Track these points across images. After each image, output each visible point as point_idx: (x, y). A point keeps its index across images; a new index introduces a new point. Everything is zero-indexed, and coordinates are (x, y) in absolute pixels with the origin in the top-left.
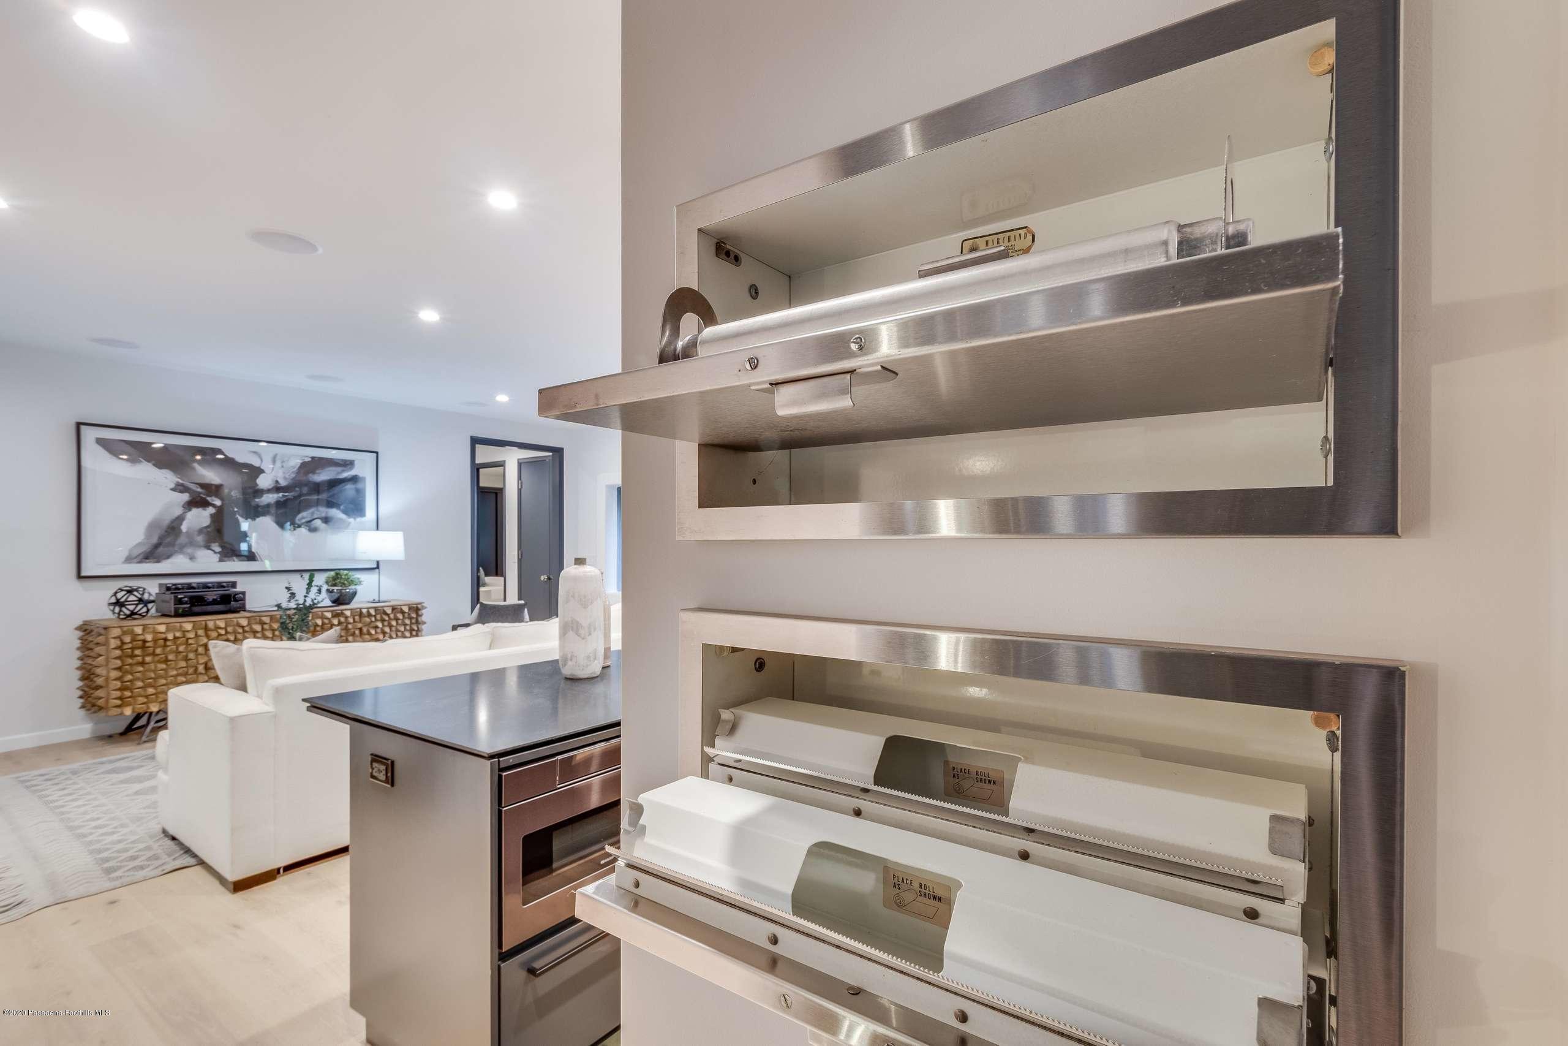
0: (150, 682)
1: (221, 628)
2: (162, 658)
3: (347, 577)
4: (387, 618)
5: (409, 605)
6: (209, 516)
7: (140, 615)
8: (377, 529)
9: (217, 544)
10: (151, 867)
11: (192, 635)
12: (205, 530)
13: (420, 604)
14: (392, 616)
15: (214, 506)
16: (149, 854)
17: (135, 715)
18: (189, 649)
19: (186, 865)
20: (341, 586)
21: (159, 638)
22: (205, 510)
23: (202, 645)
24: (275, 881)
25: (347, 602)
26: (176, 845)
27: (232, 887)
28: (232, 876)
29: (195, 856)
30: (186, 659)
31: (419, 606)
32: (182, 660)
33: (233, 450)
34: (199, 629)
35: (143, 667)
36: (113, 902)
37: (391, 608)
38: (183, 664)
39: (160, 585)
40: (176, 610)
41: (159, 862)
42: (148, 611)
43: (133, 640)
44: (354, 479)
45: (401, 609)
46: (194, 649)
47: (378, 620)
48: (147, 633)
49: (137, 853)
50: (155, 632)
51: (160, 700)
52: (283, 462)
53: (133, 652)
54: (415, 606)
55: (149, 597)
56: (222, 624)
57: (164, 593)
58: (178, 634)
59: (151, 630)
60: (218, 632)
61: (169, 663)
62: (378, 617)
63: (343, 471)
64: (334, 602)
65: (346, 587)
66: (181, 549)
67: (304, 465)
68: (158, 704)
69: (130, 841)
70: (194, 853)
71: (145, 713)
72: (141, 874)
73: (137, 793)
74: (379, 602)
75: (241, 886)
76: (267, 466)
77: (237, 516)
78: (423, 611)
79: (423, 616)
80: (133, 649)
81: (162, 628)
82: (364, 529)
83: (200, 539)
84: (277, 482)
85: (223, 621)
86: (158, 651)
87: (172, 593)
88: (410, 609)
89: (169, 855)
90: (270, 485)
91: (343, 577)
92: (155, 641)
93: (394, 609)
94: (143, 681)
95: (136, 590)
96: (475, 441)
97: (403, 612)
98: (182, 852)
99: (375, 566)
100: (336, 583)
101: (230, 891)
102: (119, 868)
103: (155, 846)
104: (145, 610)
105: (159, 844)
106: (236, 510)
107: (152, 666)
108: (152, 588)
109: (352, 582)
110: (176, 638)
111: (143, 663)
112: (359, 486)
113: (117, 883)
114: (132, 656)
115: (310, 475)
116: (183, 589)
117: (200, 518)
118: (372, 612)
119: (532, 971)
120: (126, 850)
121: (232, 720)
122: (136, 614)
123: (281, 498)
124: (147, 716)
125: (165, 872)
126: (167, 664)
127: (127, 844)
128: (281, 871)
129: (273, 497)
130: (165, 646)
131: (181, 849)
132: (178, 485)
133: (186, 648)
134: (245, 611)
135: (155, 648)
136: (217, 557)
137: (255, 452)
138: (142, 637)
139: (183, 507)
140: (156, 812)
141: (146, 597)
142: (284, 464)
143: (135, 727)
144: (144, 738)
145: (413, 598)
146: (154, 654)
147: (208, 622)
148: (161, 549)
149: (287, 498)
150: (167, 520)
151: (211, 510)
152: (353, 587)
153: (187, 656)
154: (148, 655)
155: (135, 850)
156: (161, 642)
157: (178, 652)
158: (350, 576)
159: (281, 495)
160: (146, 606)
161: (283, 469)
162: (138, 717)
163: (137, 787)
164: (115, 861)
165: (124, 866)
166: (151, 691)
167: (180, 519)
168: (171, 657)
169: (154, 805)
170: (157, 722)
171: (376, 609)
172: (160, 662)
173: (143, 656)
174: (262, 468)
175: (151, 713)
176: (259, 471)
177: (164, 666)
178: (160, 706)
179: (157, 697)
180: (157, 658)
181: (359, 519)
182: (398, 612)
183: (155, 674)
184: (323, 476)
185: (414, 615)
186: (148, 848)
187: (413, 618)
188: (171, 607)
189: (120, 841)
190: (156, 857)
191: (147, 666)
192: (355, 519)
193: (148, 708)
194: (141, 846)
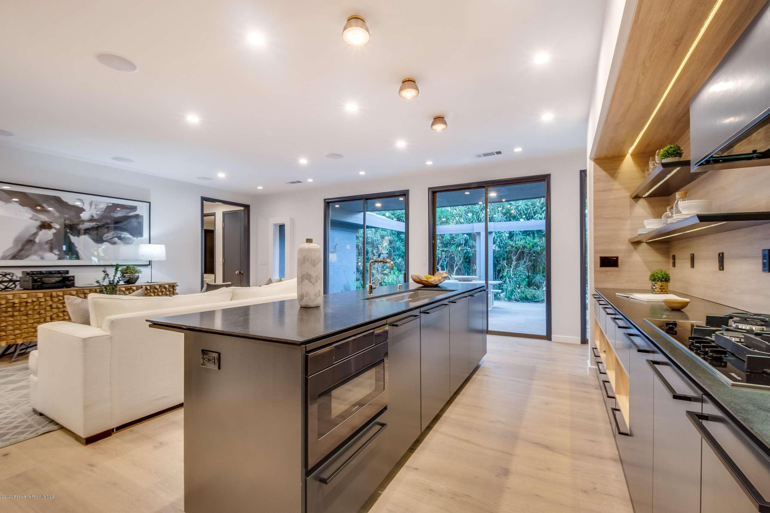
0: (17, 327)
1: (60, 296)
2: (24, 313)
3: (133, 269)
4: (156, 291)
5: (169, 284)
6: (52, 234)
7: (11, 288)
8: (150, 243)
9: (57, 250)
10: (28, 433)
11: (43, 300)
12: (50, 242)
13: (175, 283)
14: (159, 290)
15: (55, 228)
16: (27, 424)
17: (7, 345)
18: (41, 308)
19: (52, 430)
20: (130, 274)
21: (23, 301)
22: (50, 231)
23: (48, 306)
24: (111, 437)
25: (133, 282)
26: (43, 418)
27: (85, 441)
28: (84, 434)
29: (57, 424)
30: (39, 314)
31: (175, 285)
32: (37, 314)
33: (66, 198)
34: (47, 296)
35: (13, 318)
36: (6, 455)
37: (159, 286)
38: (37, 316)
39: (23, 272)
40: (33, 286)
41: (33, 429)
42: (15, 287)
43: (7, 303)
44: (137, 216)
45: (164, 286)
46: (44, 308)
47: (152, 292)
48: (16, 298)
49: (18, 425)
50: (20, 298)
51: (23, 337)
52: (96, 205)
53: (6, 309)
54: (172, 284)
55: (16, 278)
56: (61, 294)
57: (25, 277)
58: (35, 299)
59: (18, 297)
60: (58, 298)
61: (29, 316)
62: (152, 290)
63: (131, 212)
64: (125, 282)
65: (133, 274)
66: (35, 253)
67: (108, 207)
68: (22, 339)
69: (12, 417)
70: (56, 422)
71: (13, 345)
72: (22, 437)
73: (13, 390)
74: (151, 283)
75: (91, 440)
76: (86, 207)
77: (69, 234)
78: (177, 288)
79: (177, 290)
80: (7, 307)
81: (25, 296)
82: (143, 243)
83: (47, 247)
84: (92, 216)
85: (62, 292)
86: (22, 309)
87: (30, 276)
88: (169, 286)
89: (39, 424)
90: (89, 218)
91: (131, 268)
92: (20, 303)
93: (160, 286)
94: (13, 326)
95: (9, 274)
96: (204, 199)
97: (165, 288)
98: (47, 422)
99: (148, 263)
100: (127, 272)
101: (83, 444)
102: (7, 434)
103: (30, 419)
104: (13, 286)
105: (32, 418)
106: (68, 231)
107: (19, 318)
108: (18, 274)
109: (137, 272)
110: (33, 302)
111: (13, 316)
112: (140, 220)
113: (8, 443)
114: (6, 312)
115: (112, 213)
116: (37, 274)
117: (47, 235)
118: (148, 287)
119: (324, 481)
120: (11, 423)
121: (85, 340)
122: (8, 288)
123: (95, 225)
124: (14, 346)
125: (38, 434)
126: (27, 317)
127: (11, 419)
128: (115, 430)
129: (90, 225)
130: (26, 306)
131: (47, 421)
132: (34, 216)
133: (39, 307)
134: (74, 286)
135: (20, 307)
136: (56, 257)
137: (80, 200)
138: (12, 301)
139: (37, 229)
140: (29, 400)
141: (14, 278)
142: (97, 207)
143: (6, 353)
144: (13, 359)
145: (171, 281)
146: (19, 311)
147: (52, 293)
148: (23, 252)
149: (98, 225)
150: (27, 236)
151: (53, 231)
152: (137, 274)
153: (39, 312)
154: (16, 311)
155: (16, 422)
156: (24, 304)
157: (34, 310)
158: (135, 268)
159: (94, 223)
160: (14, 284)
161: (96, 209)
162: (9, 347)
163: (12, 386)
164: (5, 429)
165: (10, 433)
166: (17, 332)
167: (35, 234)
168: (30, 312)
169: (26, 396)
170: (21, 350)
171: (150, 286)
172: (23, 315)
173: (13, 312)
174: (84, 208)
175: (17, 345)
176: (82, 210)
177: (25, 318)
178: (23, 341)
179: (21, 335)
180: (21, 313)
181: (139, 238)
182: (163, 288)
183: (21, 322)
184: (119, 214)
185: (172, 290)
186: (25, 421)
187: (171, 291)
188: (30, 284)
189: (6, 418)
190: (31, 426)
191: (15, 318)
192: (137, 238)
193: (16, 342)
194: (21, 420)
